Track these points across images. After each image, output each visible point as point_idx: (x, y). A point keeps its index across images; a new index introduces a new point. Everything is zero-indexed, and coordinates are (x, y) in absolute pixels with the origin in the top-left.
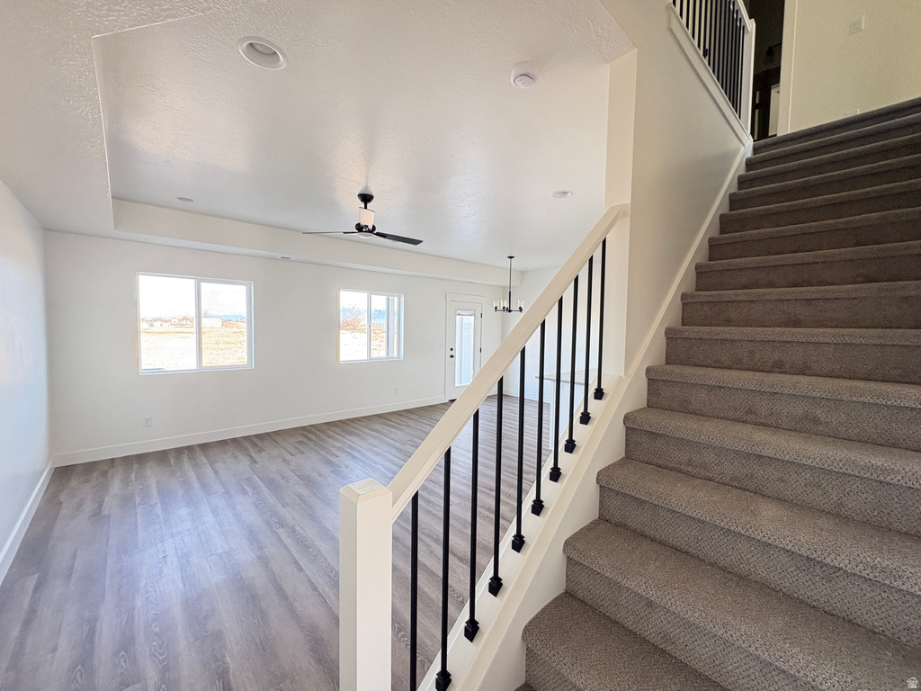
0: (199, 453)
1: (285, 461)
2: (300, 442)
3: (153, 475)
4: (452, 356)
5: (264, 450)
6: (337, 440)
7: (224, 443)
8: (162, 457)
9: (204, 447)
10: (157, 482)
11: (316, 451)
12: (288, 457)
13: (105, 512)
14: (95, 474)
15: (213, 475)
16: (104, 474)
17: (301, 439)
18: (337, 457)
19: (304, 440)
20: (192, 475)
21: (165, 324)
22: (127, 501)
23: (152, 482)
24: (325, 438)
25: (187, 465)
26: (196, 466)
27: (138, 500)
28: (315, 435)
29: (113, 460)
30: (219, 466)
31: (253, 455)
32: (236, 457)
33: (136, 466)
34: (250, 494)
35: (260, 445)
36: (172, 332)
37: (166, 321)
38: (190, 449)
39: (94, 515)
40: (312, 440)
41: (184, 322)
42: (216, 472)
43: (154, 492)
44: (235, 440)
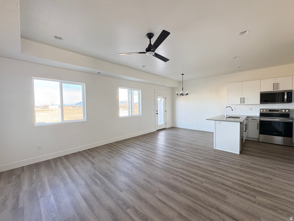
0: (65, 161)
1: (107, 162)
2: (109, 152)
3: (45, 176)
4: (157, 114)
5: (95, 157)
6: (124, 150)
7: (75, 154)
8: (48, 164)
9: (67, 157)
10: (48, 180)
11: (119, 156)
12: (108, 160)
13: (21, 205)
14: (14, 177)
15: (76, 173)
16: (19, 177)
17: (109, 150)
18: (130, 158)
19: (111, 151)
20: (65, 173)
21: (38, 108)
22: (33, 196)
23: (45, 180)
24: (119, 149)
25: (61, 168)
26: (66, 168)
27: (39, 193)
28: (114, 148)
29: (23, 168)
30: (77, 167)
31: (91, 159)
32: (83, 162)
33: (35, 170)
34: (99, 184)
35: (92, 155)
36: (42, 110)
37: (39, 107)
38: (60, 158)
39: (14, 209)
40: (113, 150)
41: (45, 107)
42: (77, 171)
43: (47, 187)
44: (79, 152)
